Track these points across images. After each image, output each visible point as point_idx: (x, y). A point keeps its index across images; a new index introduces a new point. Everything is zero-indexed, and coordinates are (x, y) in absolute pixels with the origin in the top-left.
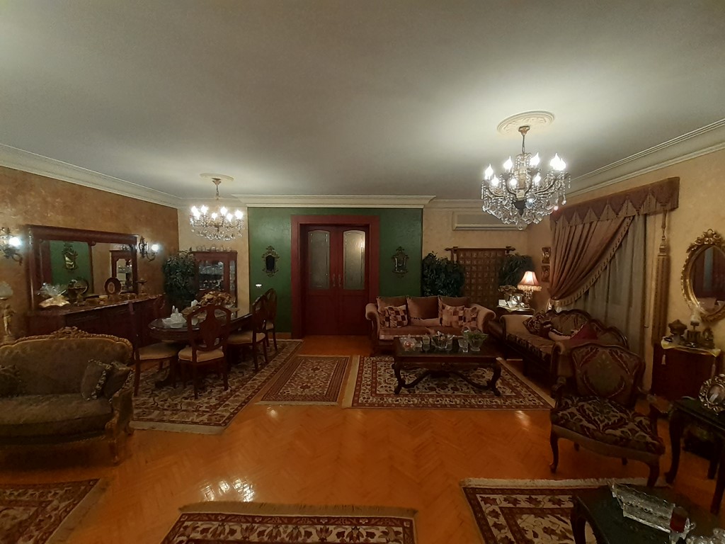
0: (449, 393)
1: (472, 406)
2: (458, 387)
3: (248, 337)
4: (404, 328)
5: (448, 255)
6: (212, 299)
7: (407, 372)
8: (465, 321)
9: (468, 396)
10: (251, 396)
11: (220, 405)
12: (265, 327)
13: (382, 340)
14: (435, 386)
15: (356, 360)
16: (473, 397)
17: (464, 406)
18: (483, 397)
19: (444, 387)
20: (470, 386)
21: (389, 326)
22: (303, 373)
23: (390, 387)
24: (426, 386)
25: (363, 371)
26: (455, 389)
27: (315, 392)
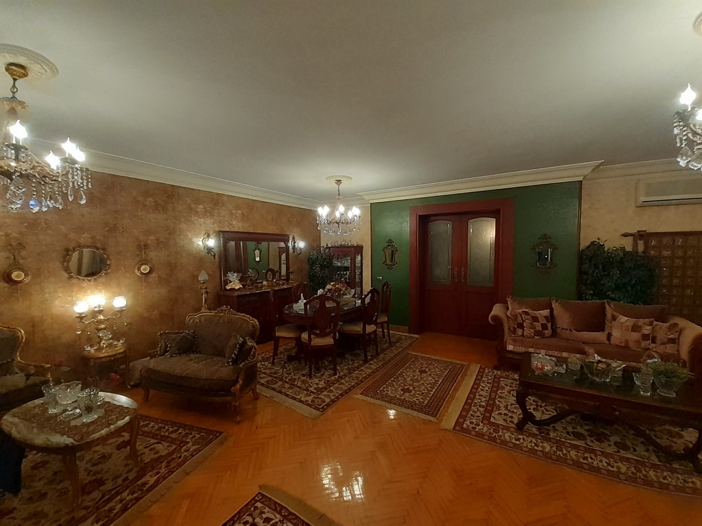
0: (609, 450)
1: (648, 483)
2: (628, 443)
3: (357, 328)
4: (544, 341)
5: (628, 244)
6: (331, 289)
7: (543, 401)
8: (653, 342)
9: (643, 464)
10: (353, 387)
11: (326, 388)
12: (376, 319)
13: (511, 352)
14: (586, 434)
15: (474, 369)
16: (654, 467)
17: (633, 480)
18: (673, 471)
19: (601, 438)
20: (651, 448)
21: (523, 335)
22: (408, 374)
23: (511, 417)
24: (570, 429)
25: (479, 385)
26: (621, 446)
27: (415, 399)
